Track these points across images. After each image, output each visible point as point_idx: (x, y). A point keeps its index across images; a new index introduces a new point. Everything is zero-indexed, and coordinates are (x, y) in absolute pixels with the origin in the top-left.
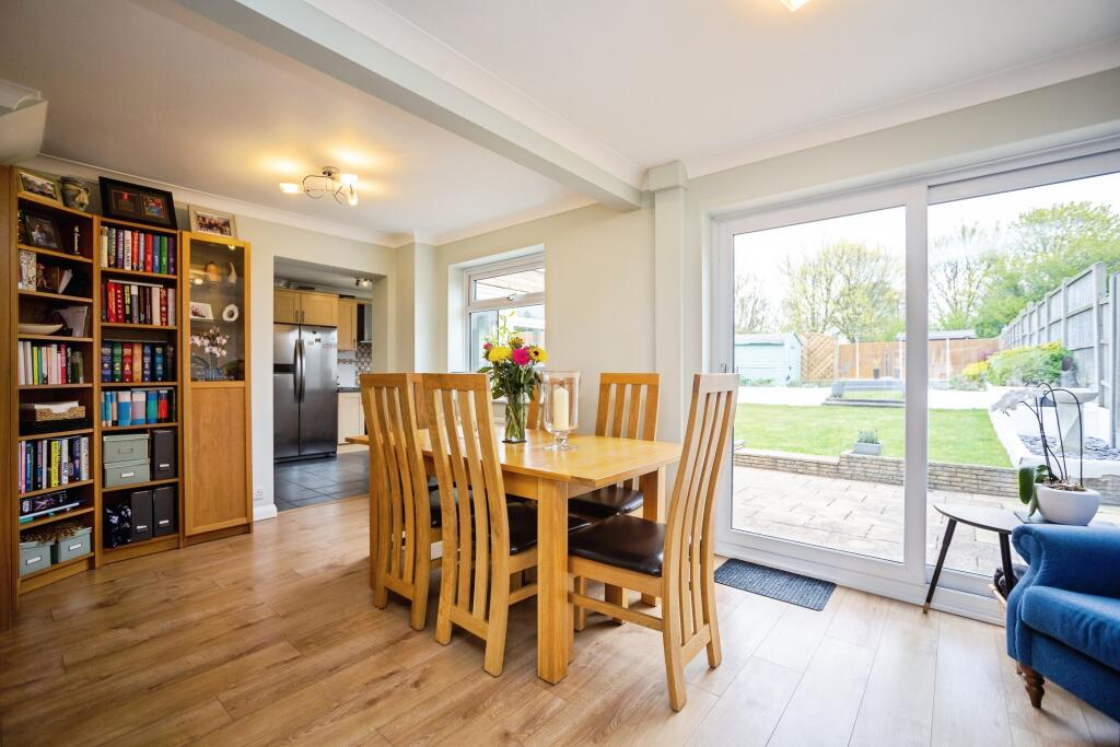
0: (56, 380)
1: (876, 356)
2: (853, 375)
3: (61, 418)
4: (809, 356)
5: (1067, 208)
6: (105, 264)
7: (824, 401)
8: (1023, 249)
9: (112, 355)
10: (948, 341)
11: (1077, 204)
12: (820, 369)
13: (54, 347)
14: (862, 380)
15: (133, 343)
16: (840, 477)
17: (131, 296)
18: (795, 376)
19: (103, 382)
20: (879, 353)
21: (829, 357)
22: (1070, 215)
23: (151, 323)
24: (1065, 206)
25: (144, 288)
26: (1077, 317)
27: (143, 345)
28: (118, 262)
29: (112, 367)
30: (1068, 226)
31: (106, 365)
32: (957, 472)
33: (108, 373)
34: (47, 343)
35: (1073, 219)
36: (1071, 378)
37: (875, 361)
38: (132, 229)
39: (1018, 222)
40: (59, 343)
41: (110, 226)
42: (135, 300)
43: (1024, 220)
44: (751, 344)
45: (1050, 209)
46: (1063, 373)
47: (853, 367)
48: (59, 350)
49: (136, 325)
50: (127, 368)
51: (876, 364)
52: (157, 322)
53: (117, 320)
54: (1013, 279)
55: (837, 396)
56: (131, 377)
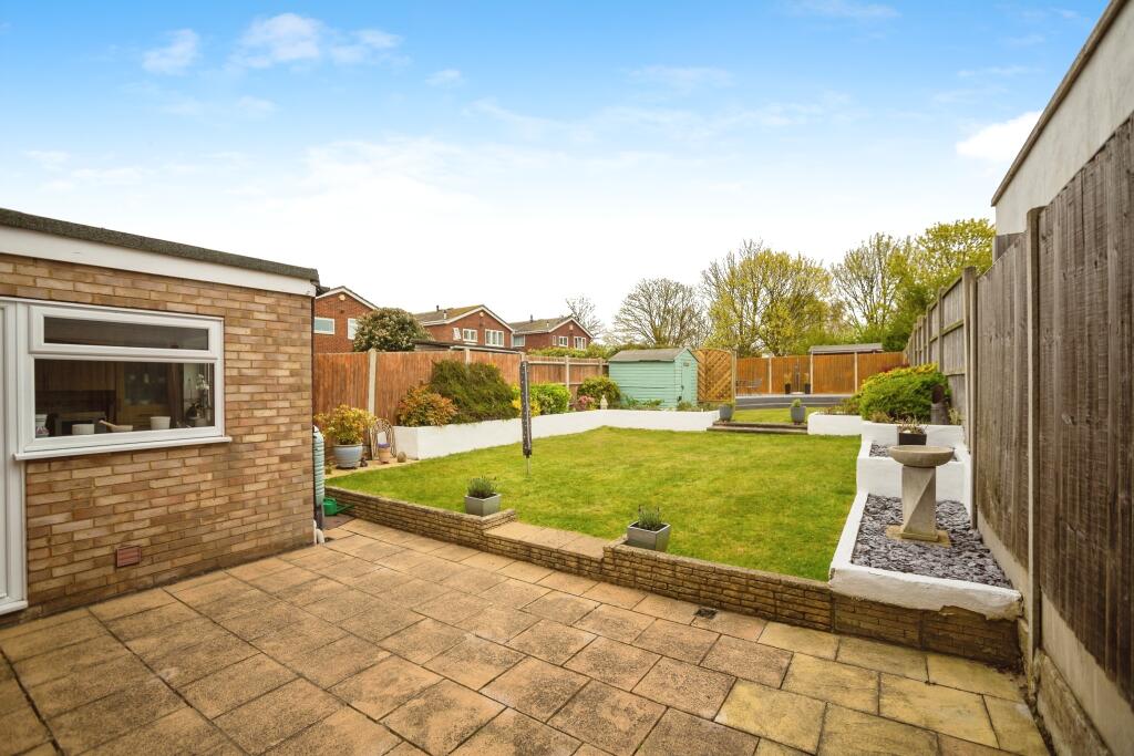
1: (788, 371)
2: (766, 391)
4: (706, 373)
5: (968, 225)
7: (710, 426)
8: (930, 263)
10: (856, 355)
11: (976, 221)
12: (717, 388)
14: (775, 396)
16: (605, 581)
18: (690, 395)
20: (790, 368)
21: (726, 376)
22: (970, 231)
24: (966, 222)
26: (951, 335)
30: (969, 241)
32: (748, 585)
35: (973, 236)
36: (941, 412)
37: (786, 376)
39: (925, 237)
43: (931, 237)
44: (641, 361)
45: (954, 224)
46: (933, 405)
47: (766, 382)
51: (788, 378)
54: (919, 293)
55: (726, 419)
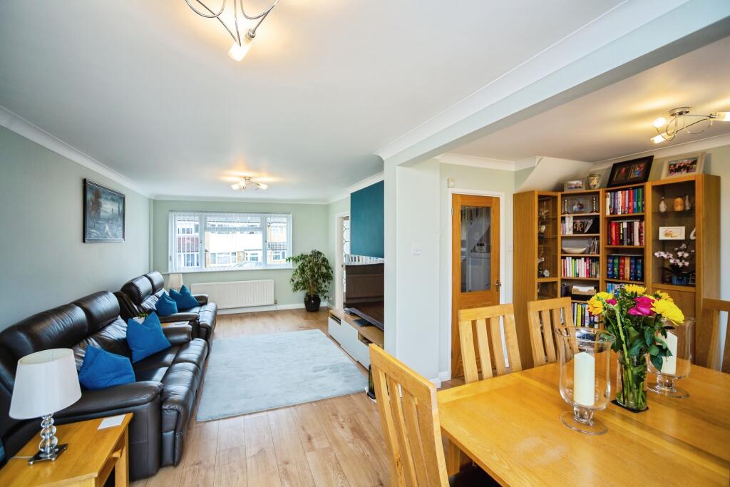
0: (583, 275)
3: (583, 294)
6: (608, 213)
9: (613, 263)
13: (583, 259)
15: (625, 257)
17: (623, 229)
19: (608, 278)
23: (633, 245)
25: (631, 222)
27: (631, 258)
28: (614, 211)
29: (613, 270)
31: (610, 269)
33: (610, 273)
34: (580, 258)
38: (622, 190)
40: (586, 259)
41: (610, 191)
42: (625, 231)
48: (585, 261)
49: (625, 246)
50: (621, 271)
52: (637, 243)
53: (616, 244)
56: (623, 276)
